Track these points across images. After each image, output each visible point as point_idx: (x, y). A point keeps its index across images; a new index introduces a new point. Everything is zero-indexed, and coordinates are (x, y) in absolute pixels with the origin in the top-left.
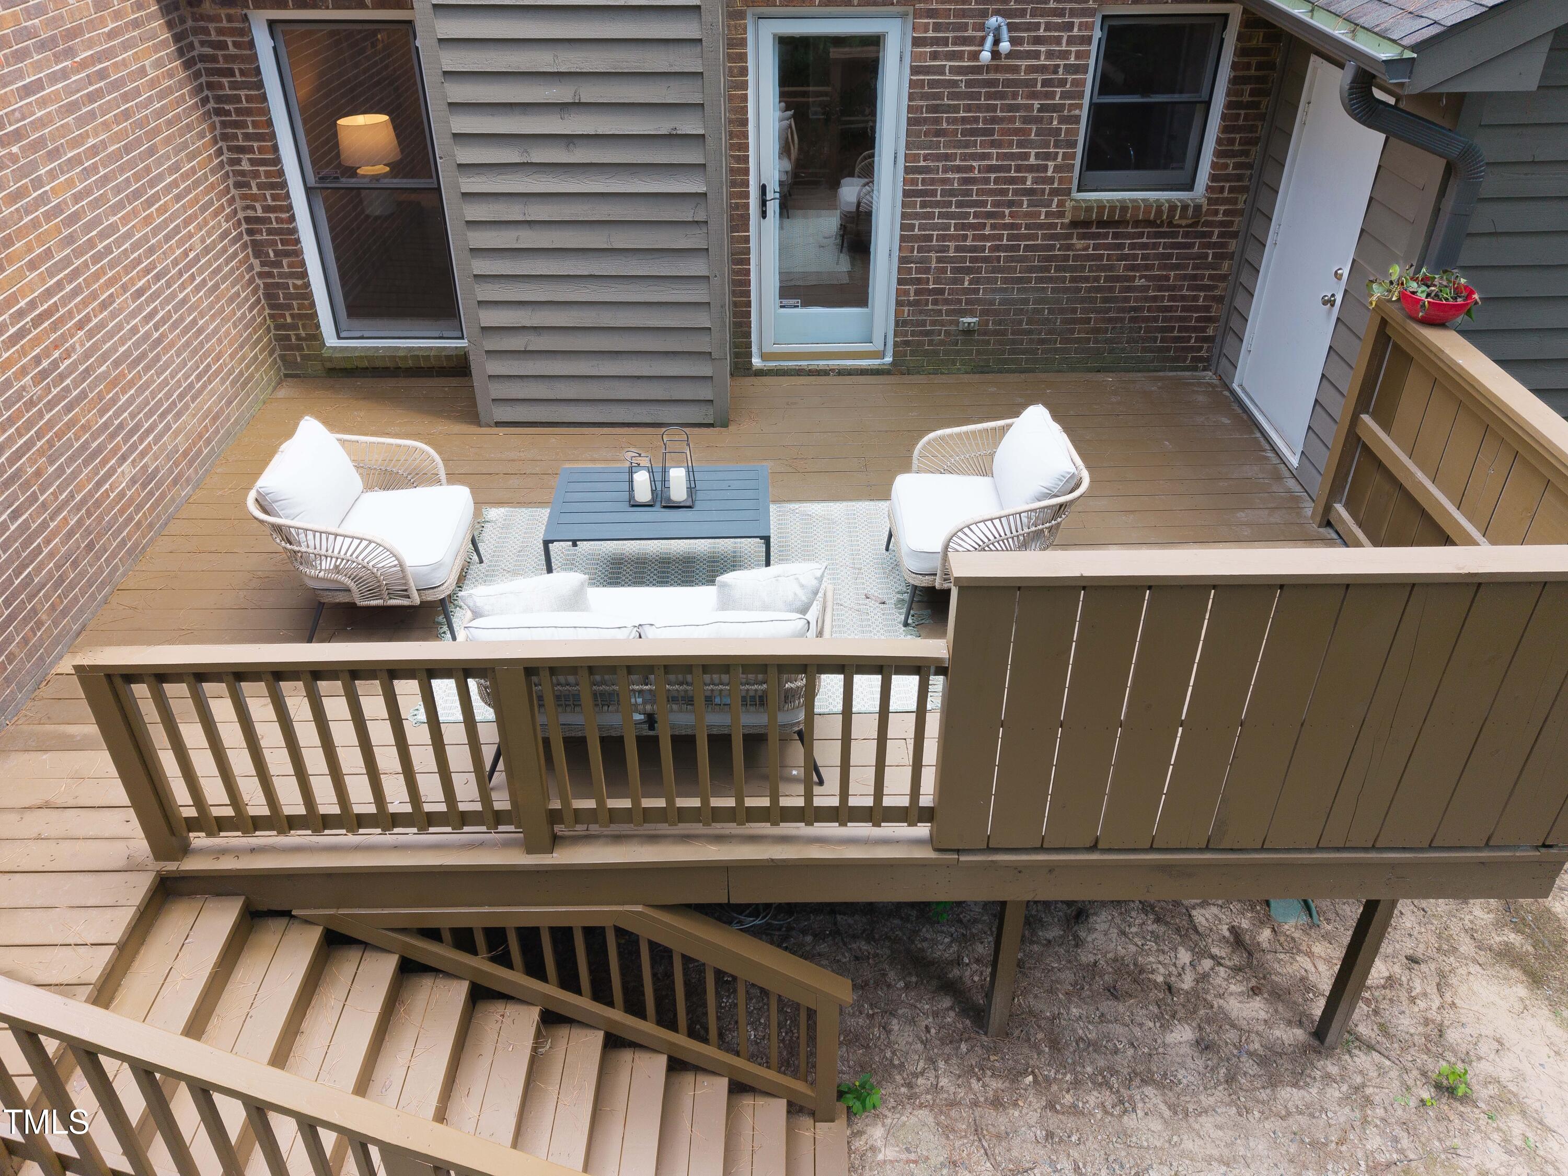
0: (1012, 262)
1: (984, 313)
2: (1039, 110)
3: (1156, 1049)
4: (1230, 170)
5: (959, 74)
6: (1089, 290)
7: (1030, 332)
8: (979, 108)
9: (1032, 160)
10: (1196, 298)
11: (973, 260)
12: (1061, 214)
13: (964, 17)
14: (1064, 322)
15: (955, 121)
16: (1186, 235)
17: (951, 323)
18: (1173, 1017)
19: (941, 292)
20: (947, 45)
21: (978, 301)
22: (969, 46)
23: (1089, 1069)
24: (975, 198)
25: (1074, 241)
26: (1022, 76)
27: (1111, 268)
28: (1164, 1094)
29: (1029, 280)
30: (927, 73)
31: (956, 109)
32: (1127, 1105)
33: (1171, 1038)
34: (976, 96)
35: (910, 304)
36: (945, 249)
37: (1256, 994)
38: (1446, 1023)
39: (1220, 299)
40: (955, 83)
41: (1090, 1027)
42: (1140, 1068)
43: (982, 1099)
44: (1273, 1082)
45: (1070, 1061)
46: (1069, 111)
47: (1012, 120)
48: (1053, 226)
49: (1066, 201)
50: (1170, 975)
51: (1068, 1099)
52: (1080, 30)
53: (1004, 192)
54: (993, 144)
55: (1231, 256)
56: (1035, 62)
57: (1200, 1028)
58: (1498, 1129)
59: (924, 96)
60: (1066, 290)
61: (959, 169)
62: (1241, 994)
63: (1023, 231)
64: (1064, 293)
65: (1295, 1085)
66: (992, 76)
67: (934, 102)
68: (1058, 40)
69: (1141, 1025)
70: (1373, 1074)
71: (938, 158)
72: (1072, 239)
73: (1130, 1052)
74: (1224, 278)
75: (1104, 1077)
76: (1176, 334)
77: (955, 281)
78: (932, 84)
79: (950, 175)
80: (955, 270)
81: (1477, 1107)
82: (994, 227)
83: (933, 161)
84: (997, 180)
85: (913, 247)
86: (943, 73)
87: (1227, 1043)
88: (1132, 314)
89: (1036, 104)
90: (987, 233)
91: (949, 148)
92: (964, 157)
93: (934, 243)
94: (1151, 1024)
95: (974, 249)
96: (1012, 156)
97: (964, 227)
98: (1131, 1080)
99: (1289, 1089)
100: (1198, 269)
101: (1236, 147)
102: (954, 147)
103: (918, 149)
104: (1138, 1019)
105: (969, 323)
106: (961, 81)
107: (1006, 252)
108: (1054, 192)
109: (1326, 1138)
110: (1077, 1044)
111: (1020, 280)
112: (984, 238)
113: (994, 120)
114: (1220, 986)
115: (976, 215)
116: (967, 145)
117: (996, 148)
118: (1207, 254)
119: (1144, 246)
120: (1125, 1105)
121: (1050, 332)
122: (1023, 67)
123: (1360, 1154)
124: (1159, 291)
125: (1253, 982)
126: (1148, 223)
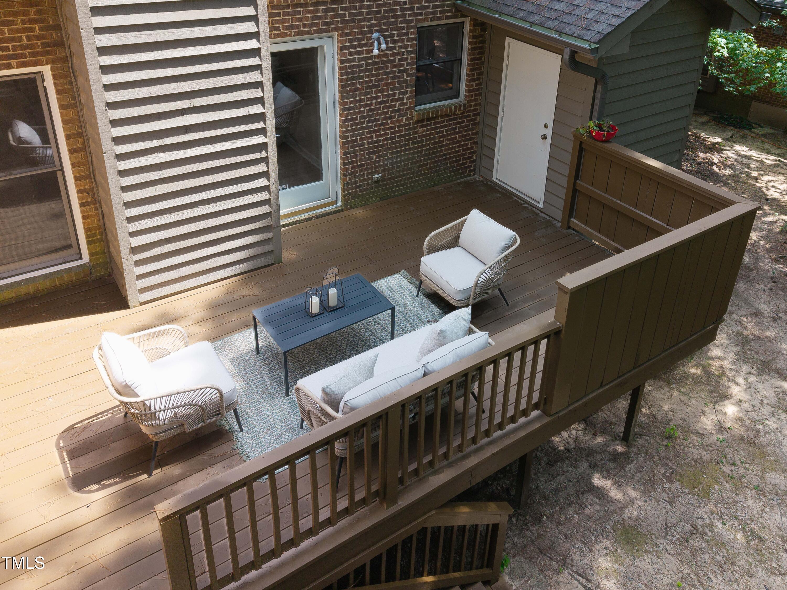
0: (393, 144)
1: (384, 171)
2: (398, 73)
3: (578, 478)
4: (474, 87)
5: (362, 61)
6: (426, 150)
7: (404, 175)
8: (372, 75)
9: (398, 96)
10: (467, 145)
11: (376, 147)
12: (412, 118)
13: (362, 34)
14: (418, 167)
15: (362, 83)
16: (461, 118)
17: (369, 179)
18: (576, 461)
19: (363, 165)
20: (356, 48)
21: (380, 166)
22: (366, 47)
23: (562, 501)
24: (374, 118)
25: (418, 129)
26: (390, 58)
27: (434, 138)
28: (592, 494)
29: (401, 151)
30: (348, 63)
31: (362, 77)
32: (583, 506)
33: (581, 470)
34: (371, 70)
35: (349, 174)
36: (363, 145)
37: (596, 436)
38: (654, 413)
39: (476, 143)
40: (360, 66)
41: (552, 483)
42: (578, 488)
43: (534, 538)
44: (622, 467)
45: (554, 501)
46: (411, 71)
47: (387, 79)
48: (409, 124)
49: (413, 112)
50: (565, 445)
51: (563, 517)
52: (411, 35)
53: (387, 113)
54: (380, 91)
55: (478, 124)
56: (394, 51)
57: (588, 460)
58: (690, 443)
59: (348, 73)
60: (417, 152)
61: (366, 106)
62: (591, 438)
63: (397, 129)
64: (416, 154)
65: (629, 463)
66: (377, 60)
67: (352, 76)
68: (403, 41)
69: (567, 471)
70: (647, 445)
71: (356, 102)
72: (417, 129)
73: (571, 484)
74: (477, 133)
75: (568, 500)
76: (461, 162)
77: (369, 159)
78: (350, 67)
79: (362, 109)
80: (369, 154)
81: (680, 438)
82: (384, 130)
83: (354, 104)
84: (383, 108)
85: (348, 146)
86: (355, 61)
87: (599, 461)
88: (444, 157)
89: (397, 70)
90: (381, 133)
91: (361, 96)
92: (368, 99)
93: (358, 143)
94: (570, 469)
95: (376, 142)
96: (389, 96)
97: (371, 132)
98: (578, 496)
99: (628, 466)
100: (467, 132)
101: (475, 77)
102: (363, 96)
103: (347, 99)
104: (565, 469)
105: (378, 178)
106: (363, 64)
107: (390, 140)
108: (408, 109)
109: (649, 477)
110: (552, 493)
111: (397, 152)
112: (381, 136)
113: (379, 80)
114: (583, 439)
115: (376, 126)
116: (368, 93)
117: (381, 93)
118: (469, 124)
119: (446, 126)
120: (582, 506)
121: (412, 173)
122: (390, 54)
123: (661, 477)
124: (453, 144)
125: (592, 432)
126: (447, 115)
